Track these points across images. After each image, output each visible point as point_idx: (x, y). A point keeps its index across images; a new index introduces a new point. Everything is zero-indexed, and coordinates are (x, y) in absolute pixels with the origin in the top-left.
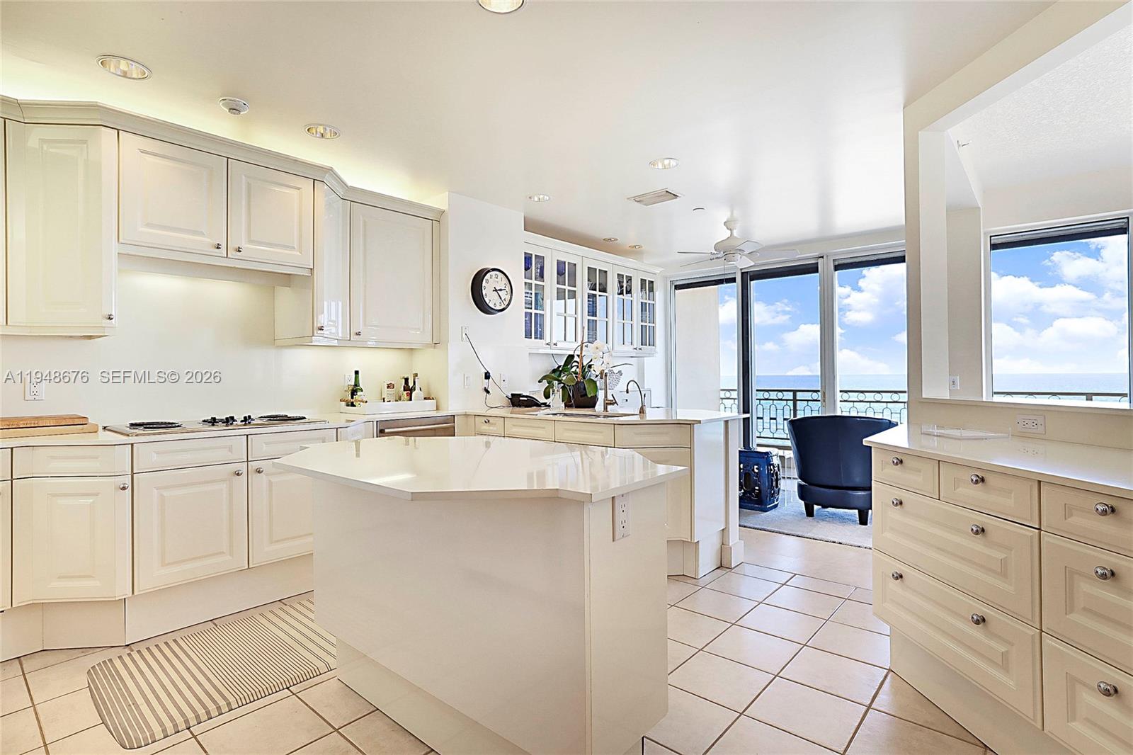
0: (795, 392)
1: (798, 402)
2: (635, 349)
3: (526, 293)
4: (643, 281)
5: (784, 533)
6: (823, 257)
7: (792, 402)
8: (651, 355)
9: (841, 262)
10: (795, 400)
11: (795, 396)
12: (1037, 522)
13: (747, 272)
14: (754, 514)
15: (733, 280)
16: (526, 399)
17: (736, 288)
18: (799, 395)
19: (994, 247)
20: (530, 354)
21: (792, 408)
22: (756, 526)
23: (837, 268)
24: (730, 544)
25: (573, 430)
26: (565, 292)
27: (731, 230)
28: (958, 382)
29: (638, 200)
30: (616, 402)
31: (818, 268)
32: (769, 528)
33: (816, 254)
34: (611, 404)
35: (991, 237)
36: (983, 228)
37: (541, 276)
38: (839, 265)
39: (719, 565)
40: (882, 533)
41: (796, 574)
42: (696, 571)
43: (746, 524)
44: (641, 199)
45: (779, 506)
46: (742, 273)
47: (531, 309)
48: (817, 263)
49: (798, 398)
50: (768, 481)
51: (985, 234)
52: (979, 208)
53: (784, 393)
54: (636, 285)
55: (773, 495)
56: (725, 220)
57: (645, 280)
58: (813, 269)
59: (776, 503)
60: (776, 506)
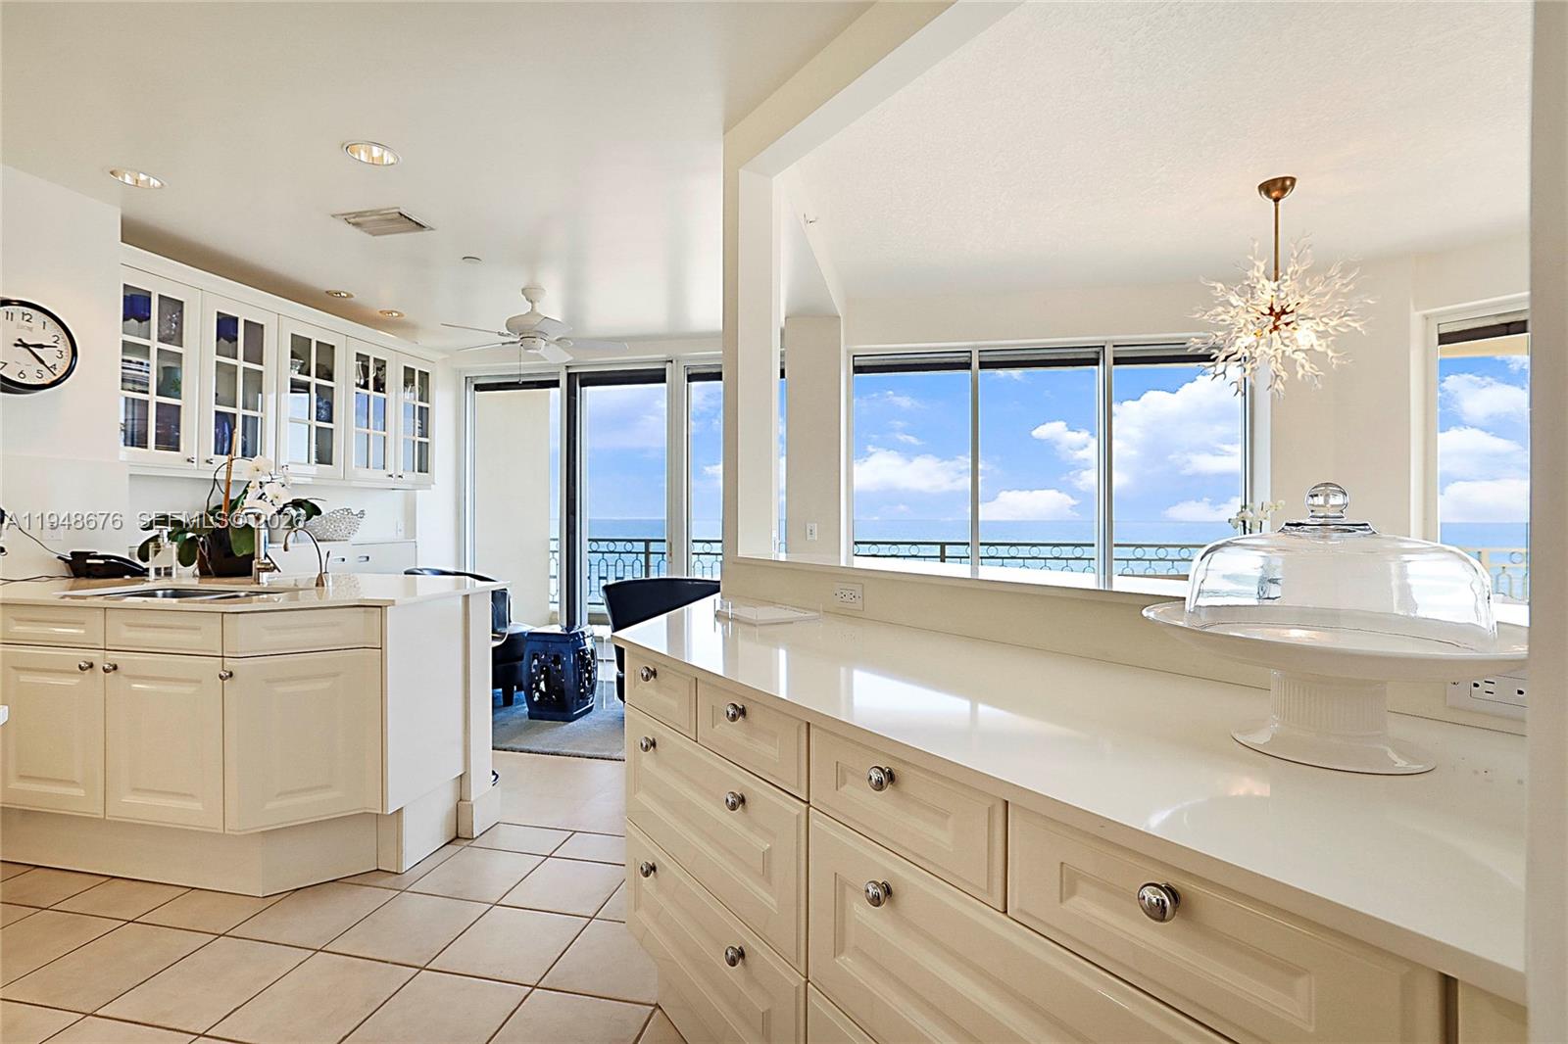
0: (647, 542)
1: (652, 555)
2: (391, 476)
3: (123, 360)
4: (409, 372)
5: (584, 757)
6: (671, 362)
7: (643, 555)
8: (427, 486)
9: (695, 371)
10: (647, 553)
11: (647, 547)
12: (805, 792)
13: (575, 374)
14: (554, 726)
15: (555, 384)
16: (102, 562)
17: (556, 395)
18: (653, 547)
19: (858, 369)
20: (131, 475)
21: (643, 564)
22: (547, 750)
23: (691, 378)
24: (472, 799)
25: (143, 626)
26: (236, 373)
27: (531, 302)
28: (815, 531)
29: (352, 220)
30: (275, 567)
31: (665, 376)
32: (564, 751)
33: (663, 356)
34: (266, 570)
35: (854, 356)
36: (846, 344)
37: (176, 337)
38: (693, 374)
39: (454, 835)
40: (635, 793)
41: (575, 832)
42: (399, 860)
43: (532, 748)
44: (357, 219)
45: (594, 709)
46: (569, 375)
47: (147, 392)
48: (665, 369)
49: (651, 550)
50: (575, 677)
51: (848, 352)
52: (839, 317)
53: (635, 543)
54: (394, 377)
55: (583, 697)
56: (522, 287)
57: (414, 370)
58: (658, 377)
59: (590, 705)
60: (591, 708)
